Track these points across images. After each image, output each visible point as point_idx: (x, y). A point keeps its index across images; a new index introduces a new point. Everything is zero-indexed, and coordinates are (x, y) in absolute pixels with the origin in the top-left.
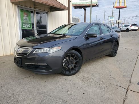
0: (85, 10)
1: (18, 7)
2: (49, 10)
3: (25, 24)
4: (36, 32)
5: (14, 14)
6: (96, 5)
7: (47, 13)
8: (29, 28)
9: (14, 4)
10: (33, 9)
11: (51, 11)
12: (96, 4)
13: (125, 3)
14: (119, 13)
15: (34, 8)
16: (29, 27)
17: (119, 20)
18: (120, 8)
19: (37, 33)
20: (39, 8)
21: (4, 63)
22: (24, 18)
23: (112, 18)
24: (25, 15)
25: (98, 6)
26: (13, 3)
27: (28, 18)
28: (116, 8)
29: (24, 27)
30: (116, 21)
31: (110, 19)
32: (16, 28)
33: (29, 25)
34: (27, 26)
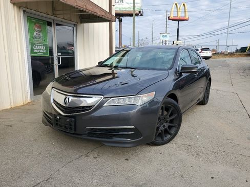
0: (120, 21)
1: (24, 11)
2: (79, 21)
3: (38, 45)
4: (56, 62)
5: (17, 26)
6: (140, 14)
7: (75, 25)
8: (44, 53)
9: (17, 6)
10: (51, 18)
11: (82, 22)
12: (140, 12)
13: (187, 12)
14: (178, 29)
15: (54, 15)
16: (45, 51)
17: (178, 40)
18: (179, 20)
19: (59, 63)
20: (62, 16)
21: (11, 126)
22: (35, 34)
23: (166, 36)
24: (36, 29)
25: (142, 15)
26: (14, 4)
27: (41, 35)
28: (173, 20)
29: (36, 53)
30: (174, 42)
31: (162, 38)
32: (20, 54)
33: (44, 47)
34: (41, 51)
